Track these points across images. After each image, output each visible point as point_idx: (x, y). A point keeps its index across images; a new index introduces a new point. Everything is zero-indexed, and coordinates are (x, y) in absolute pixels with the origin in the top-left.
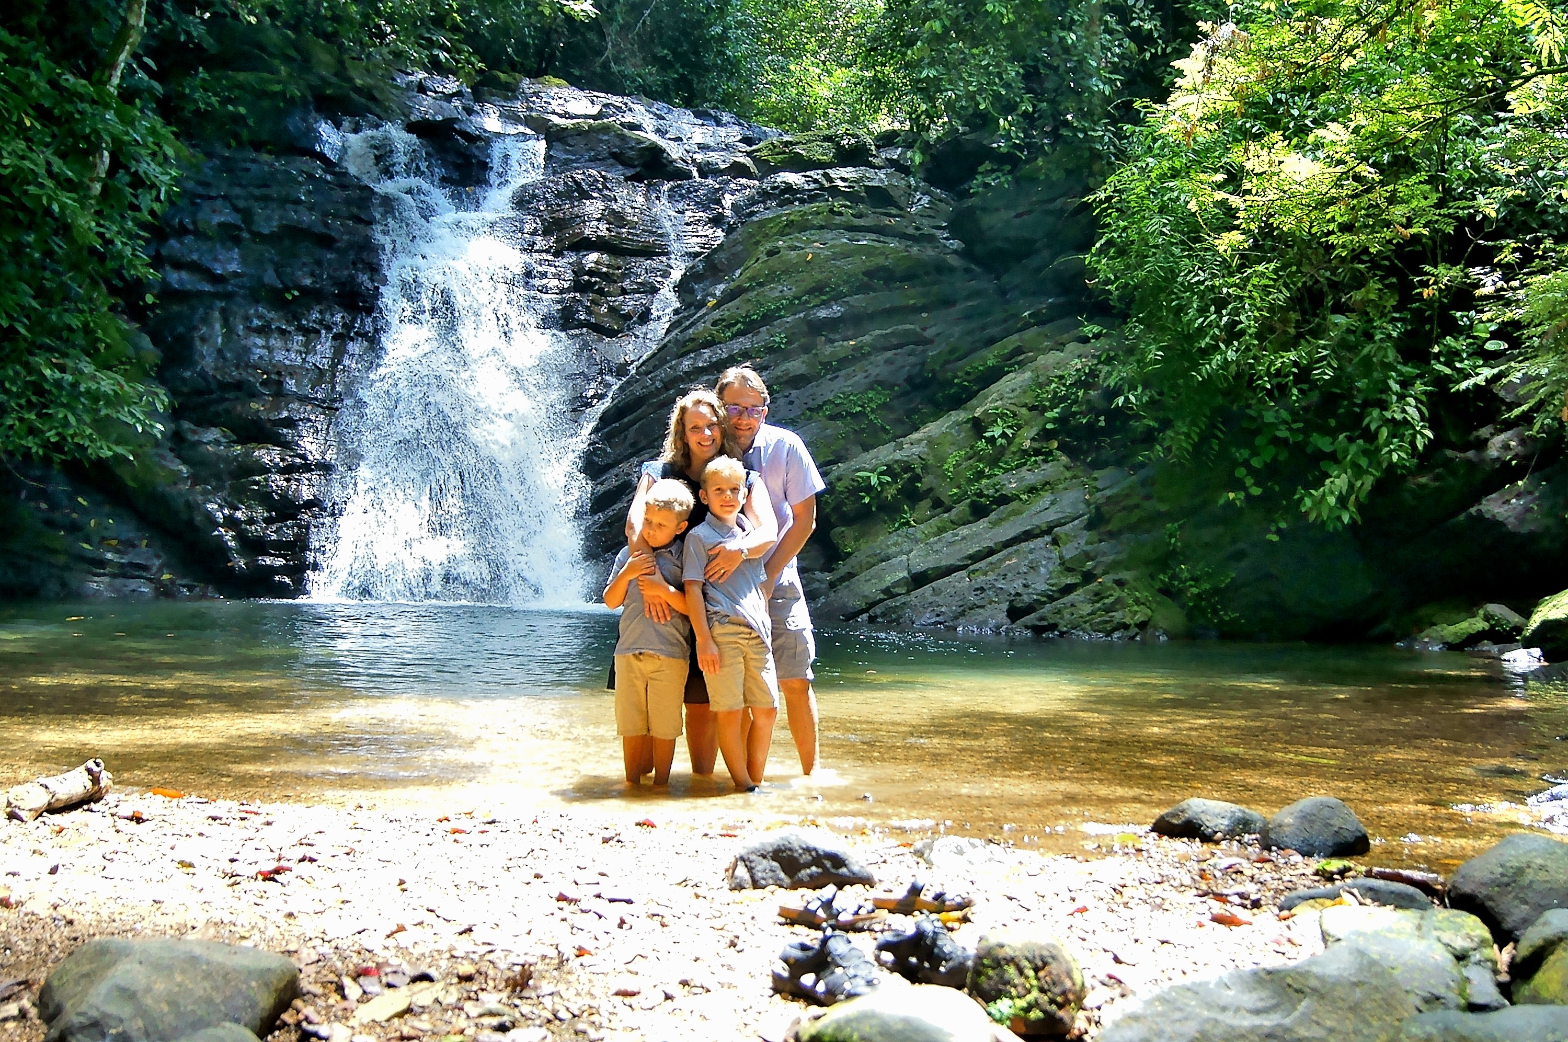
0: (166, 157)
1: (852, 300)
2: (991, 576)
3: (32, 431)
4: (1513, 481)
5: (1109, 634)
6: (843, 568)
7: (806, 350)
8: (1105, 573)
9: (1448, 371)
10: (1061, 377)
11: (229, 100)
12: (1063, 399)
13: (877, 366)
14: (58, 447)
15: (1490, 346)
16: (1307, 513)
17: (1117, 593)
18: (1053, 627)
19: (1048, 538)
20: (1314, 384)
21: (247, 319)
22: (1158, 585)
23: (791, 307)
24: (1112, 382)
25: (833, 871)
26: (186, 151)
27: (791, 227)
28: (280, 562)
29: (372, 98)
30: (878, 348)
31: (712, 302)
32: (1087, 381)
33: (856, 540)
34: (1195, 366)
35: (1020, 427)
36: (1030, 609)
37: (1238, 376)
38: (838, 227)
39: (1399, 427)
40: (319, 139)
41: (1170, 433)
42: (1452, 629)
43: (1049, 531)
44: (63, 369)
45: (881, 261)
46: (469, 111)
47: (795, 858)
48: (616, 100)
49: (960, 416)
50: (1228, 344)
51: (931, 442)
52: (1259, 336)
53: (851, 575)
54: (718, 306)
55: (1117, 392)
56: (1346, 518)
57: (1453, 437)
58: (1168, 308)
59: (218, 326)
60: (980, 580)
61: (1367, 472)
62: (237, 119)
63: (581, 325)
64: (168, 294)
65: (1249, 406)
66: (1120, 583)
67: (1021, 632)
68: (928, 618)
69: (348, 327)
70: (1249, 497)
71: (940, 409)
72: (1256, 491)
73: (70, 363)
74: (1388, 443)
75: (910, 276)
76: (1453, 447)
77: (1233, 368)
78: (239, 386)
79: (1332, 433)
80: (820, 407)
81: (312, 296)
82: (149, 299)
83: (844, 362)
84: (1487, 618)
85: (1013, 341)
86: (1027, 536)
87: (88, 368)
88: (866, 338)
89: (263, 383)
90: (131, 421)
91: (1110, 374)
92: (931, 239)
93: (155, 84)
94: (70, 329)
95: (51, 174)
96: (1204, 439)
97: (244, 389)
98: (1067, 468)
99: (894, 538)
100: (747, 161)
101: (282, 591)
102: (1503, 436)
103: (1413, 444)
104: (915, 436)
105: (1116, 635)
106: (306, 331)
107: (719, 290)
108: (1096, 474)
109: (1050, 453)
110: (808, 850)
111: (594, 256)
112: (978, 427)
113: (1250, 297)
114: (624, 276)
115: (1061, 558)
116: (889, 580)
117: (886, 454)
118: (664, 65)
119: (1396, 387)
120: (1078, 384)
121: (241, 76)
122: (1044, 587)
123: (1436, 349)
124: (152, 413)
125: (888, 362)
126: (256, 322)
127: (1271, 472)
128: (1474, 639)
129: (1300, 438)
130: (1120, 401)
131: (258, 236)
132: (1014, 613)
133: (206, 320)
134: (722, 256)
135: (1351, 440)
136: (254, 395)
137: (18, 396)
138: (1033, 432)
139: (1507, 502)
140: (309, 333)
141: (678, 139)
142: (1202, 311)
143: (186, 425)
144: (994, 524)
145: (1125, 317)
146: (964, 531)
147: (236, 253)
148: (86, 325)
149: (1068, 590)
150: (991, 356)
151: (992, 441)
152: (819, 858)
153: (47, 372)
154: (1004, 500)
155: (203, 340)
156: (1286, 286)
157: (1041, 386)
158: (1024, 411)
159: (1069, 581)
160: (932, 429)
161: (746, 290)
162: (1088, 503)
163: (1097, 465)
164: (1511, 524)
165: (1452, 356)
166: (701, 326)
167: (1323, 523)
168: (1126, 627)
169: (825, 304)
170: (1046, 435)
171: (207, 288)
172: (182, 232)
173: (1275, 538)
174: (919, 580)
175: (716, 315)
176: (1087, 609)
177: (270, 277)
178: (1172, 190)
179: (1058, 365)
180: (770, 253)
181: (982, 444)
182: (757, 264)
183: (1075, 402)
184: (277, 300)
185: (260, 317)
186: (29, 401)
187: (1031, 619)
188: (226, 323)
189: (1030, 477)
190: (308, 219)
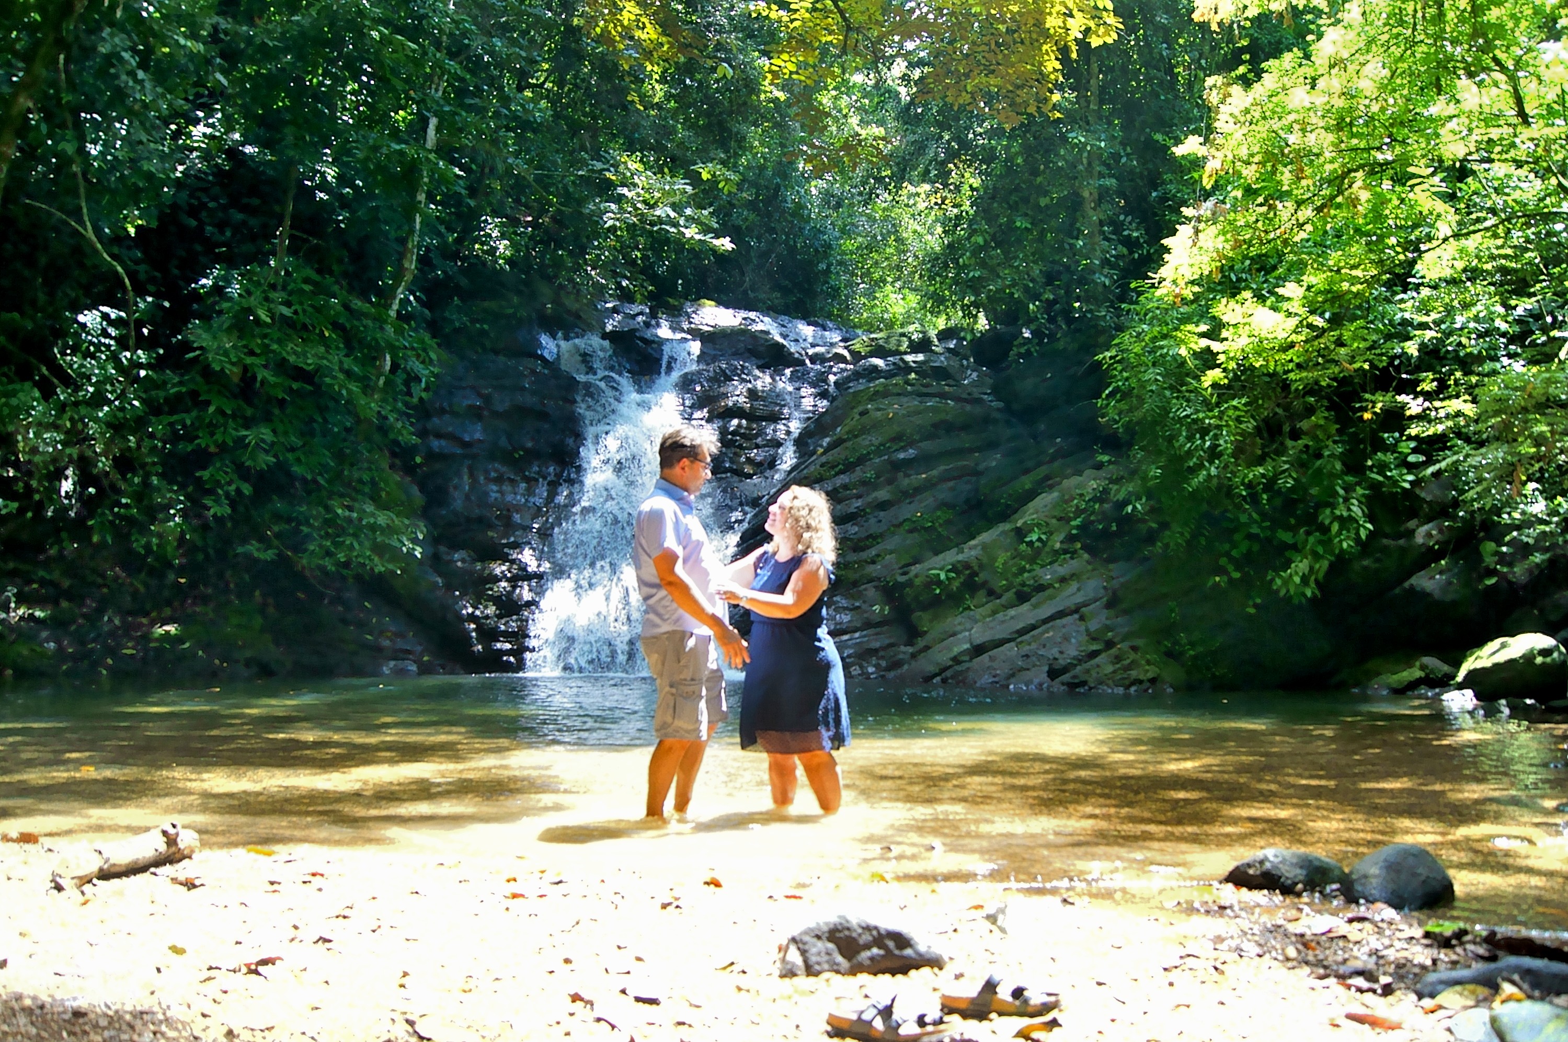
0: (431, 360)
1: (922, 445)
2: (1034, 646)
3: (328, 554)
4: (1437, 560)
5: (1127, 687)
6: (921, 643)
7: (890, 482)
8: (1123, 641)
9: (1381, 478)
10: (1081, 495)
11: (478, 321)
12: (1084, 511)
13: (944, 492)
14: (347, 565)
15: (1412, 459)
16: (1277, 591)
17: (1132, 656)
18: (1084, 683)
19: (1076, 616)
20: (1279, 492)
21: (487, 472)
22: (1163, 649)
23: (878, 452)
24: (1121, 496)
25: (897, 952)
26: (445, 355)
27: (876, 395)
28: (508, 646)
29: (579, 317)
30: (944, 479)
31: (821, 450)
32: (1102, 496)
33: (931, 621)
34: (1187, 480)
35: (1051, 533)
36: (1065, 670)
37: (1220, 487)
38: (911, 393)
39: (1347, 522)
40: (540, 345)
41: (1168, 533)
42: (1395, 677)
43: (1076, 611)
44: (350, 509)
45: (943, 416)
46: (647, 325)
47: (854, 939)
48: (752, 315)
49: (1007, 526)
50: (1211, 462)
51: (984, 547)
52: (1233, 455)
53: (927, 648)
54: (824, 453)
55: (1126, 503)
56: (1309, 593)
57: (1387, 529)
58: (1163, 437)
59: (466, 477)
60: (1026, 649)
61: (1322, 557)
62: (483, 333)
63: (726, 470)
64: (431, 456)
65: (1226, 511)
66: (1134, 649)
67: (1058, 687)
68: (986, 679)
69: (559, 476)
70: (1231, 581)
71: (991, 523)
72: (1236, 575)
73: (356, 505)
74: (1339, 533)
75: (965, 427)
76: (1386, 536)
77: (1215, 481)
78: (480, 520)
79: (1293, 529)
80: (901, 524)
81: (533, 455)
82: (418, 460)
83: (918, 490)
84: (1423, 668)
85: (1043, 471)
86: (1061, 614)
87: (369, 508)
88: (935, 473)
89: (497, 517)
90: (398, 545)
91: (1118, 491)
92: (979, 401)
93: (427, 312)
94: (361, 481)
95: (341, 370)
96: (1195, 536)
97: (483, 523)
98: (1088, 562)
99: (959, 619)
100: (846, 353)
101: (508, 667)
102: (1426, 527)
103: (1358, 534)
104: (973, 543)
105: (1133, 689)
106: (528, 480)
107: (826, 441)
108: (1111, 566)
109: (1075, 552)
110: (868, 928)
111: (735, 422)
112: (1020, 534)
113: (1228, 426)
114: (757, 436)
115: (1087, 630)
116: (956, 650)
117: (951, 557)
118: (785, 291)
119: (1341, 492)
120: (1094, 499)
121: (486, 304)
122: (1075, 653)
123: (1370, 463)
124: (415, 541)
125: (952, 489)
126: (493, 474)
127: (1248, 559)
128: (1414, 685)
129: (1269, 533)
130: (1130, 508)
131: (496, 414)
132: (1053, 674)
133: (459, 474)
134: (828, 419)
135: (1308, 533)
136: (491, 526)
137: (319, 529)
138: (1062, 537)
139: (1433, 578)
140: (531, 481)
141: (797, 341)
142: (1190, 438)
143: (443, 549)
144: (1035, 607)
145: (1130, 445)
146: (1012, 612)
147: (479, 427)
148: (372, 479)
149: (1094, 654)
150: (1027, 482)
151: (1031, 543)
152: (881, 938)
153: (340, 511)
154: (1041, 588)
155: (456, 488)
156: (1253, 417)
157: (1066, 502)
158: (1054, 521)
159: (1095, 647)
160: (985, 537)
161: (844, 441)
162: (1105, 588)
163: (1111, 560)
164: (1437, 594)
165: (1382, 468)
166: (812, 468)
167: (1291, 597)
168: (1141, 682)
169: (903, 449)
170: (1071, 539)
171: (459, 451)
172: (442, 411)
173: (1252, 611)
174: (979, 650)
175: (824, 459)
176: (1109, 669)
177: (503, 442)
178: (1162, 347)
179: (1078, 486)
180: (862, 414)
181: (1023, 547)
182: (853, 420)
183: (1093, 513)
184: (508, 458)
185: (496, 471)
186: (327, 533)
187: (1066, 677)
188: (471, 475)
189: (1062, 570)
190: (530, 400)
